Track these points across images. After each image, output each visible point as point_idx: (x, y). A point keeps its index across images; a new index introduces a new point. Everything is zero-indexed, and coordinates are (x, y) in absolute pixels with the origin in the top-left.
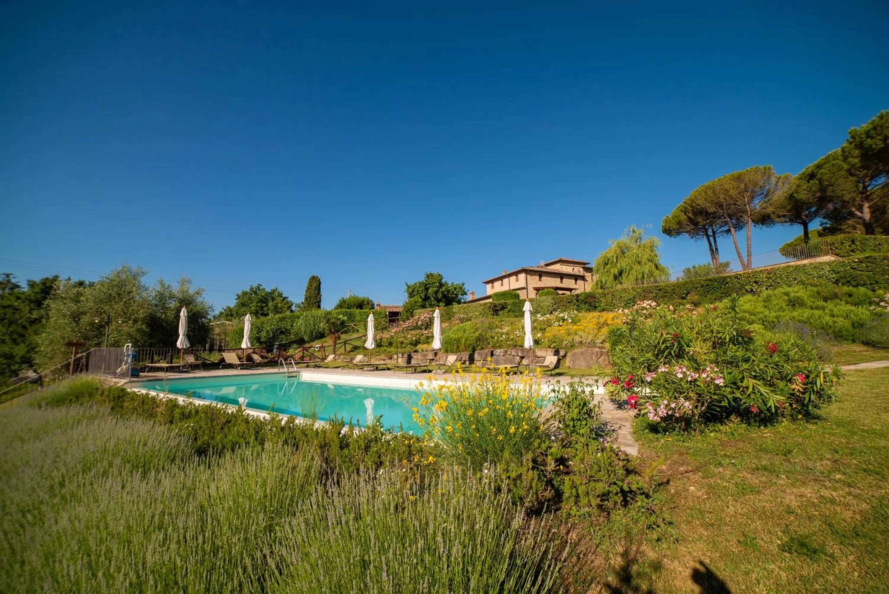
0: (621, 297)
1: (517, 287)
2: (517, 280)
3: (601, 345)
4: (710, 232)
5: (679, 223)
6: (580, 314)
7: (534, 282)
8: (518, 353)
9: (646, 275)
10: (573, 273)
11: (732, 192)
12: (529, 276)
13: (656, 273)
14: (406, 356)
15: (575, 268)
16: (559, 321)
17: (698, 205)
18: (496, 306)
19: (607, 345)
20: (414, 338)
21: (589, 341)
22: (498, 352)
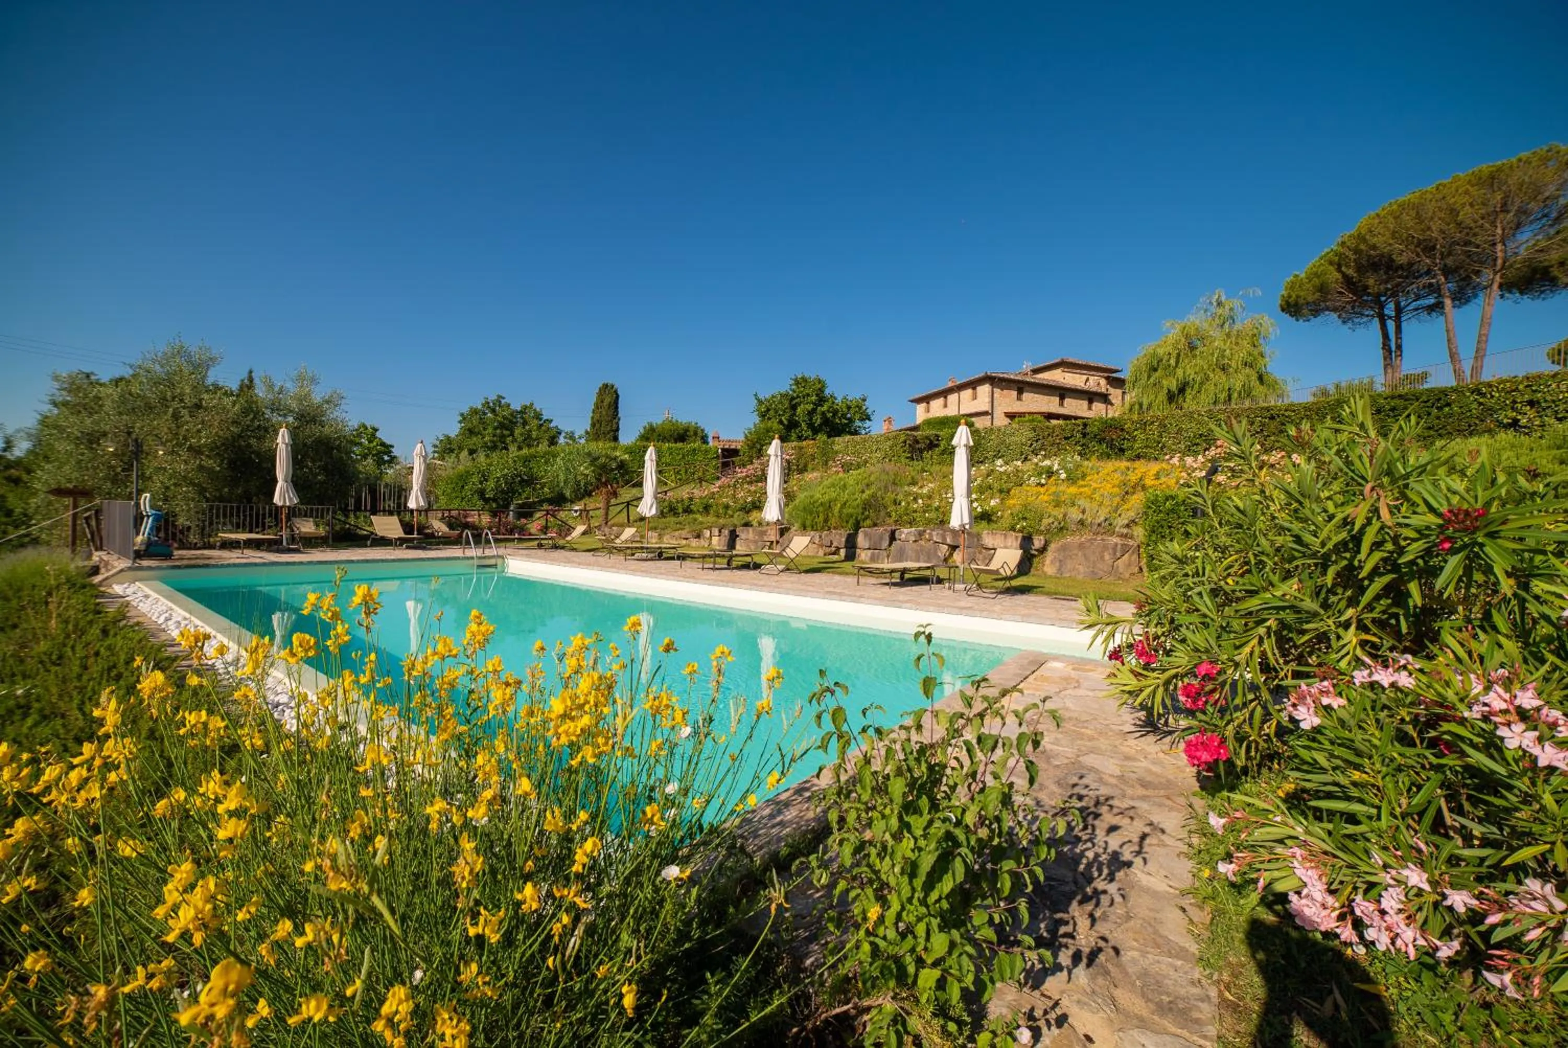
0: (1180, 430)
1: (973, 410)
2: (975, 397)
3: (1125, 531)
4: (1390, 310)
5: (1323, 289)
6: (1086, 463)
7: (1007, 401)
8: (944, 538)
9: (1235, 395)
10: (1086, 388)
11: (1466, 214)
12: (997, 391)
13: (1259, 390)
14: (726, 532)
15: (1091, 378)
16: (1040, 474)
17: (1374, 247)
18: (917, 442)
19: (1139, 532)
20: (750, 499)
21: (1098, 521)
22: (905, 533)
